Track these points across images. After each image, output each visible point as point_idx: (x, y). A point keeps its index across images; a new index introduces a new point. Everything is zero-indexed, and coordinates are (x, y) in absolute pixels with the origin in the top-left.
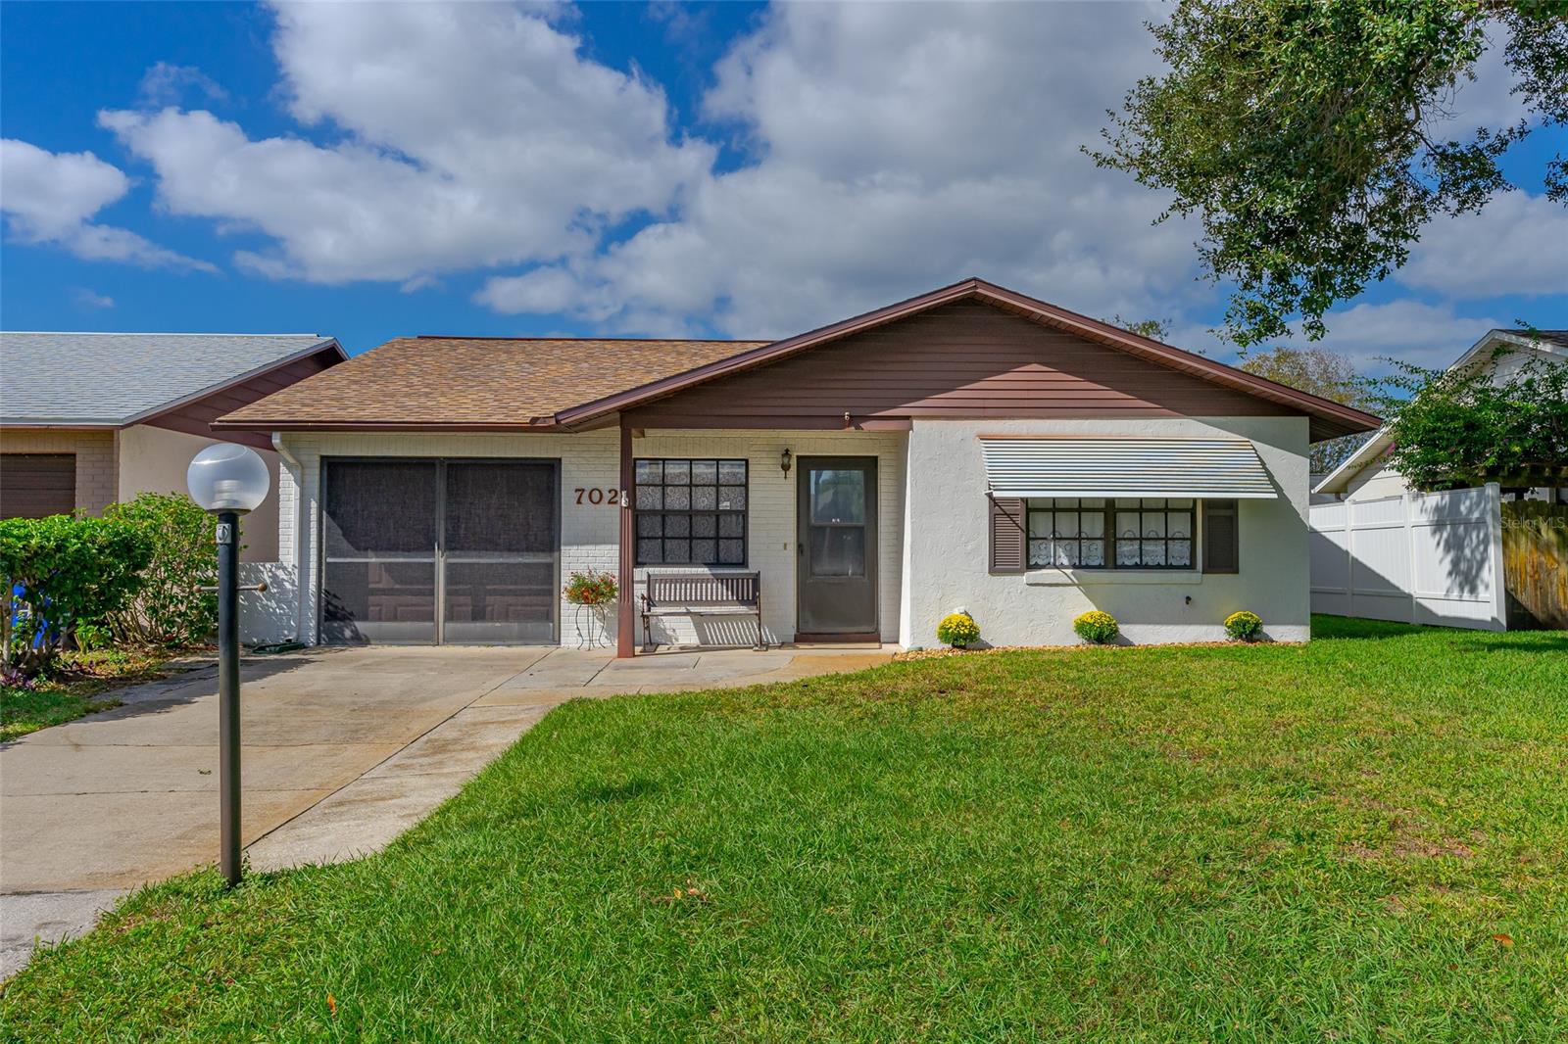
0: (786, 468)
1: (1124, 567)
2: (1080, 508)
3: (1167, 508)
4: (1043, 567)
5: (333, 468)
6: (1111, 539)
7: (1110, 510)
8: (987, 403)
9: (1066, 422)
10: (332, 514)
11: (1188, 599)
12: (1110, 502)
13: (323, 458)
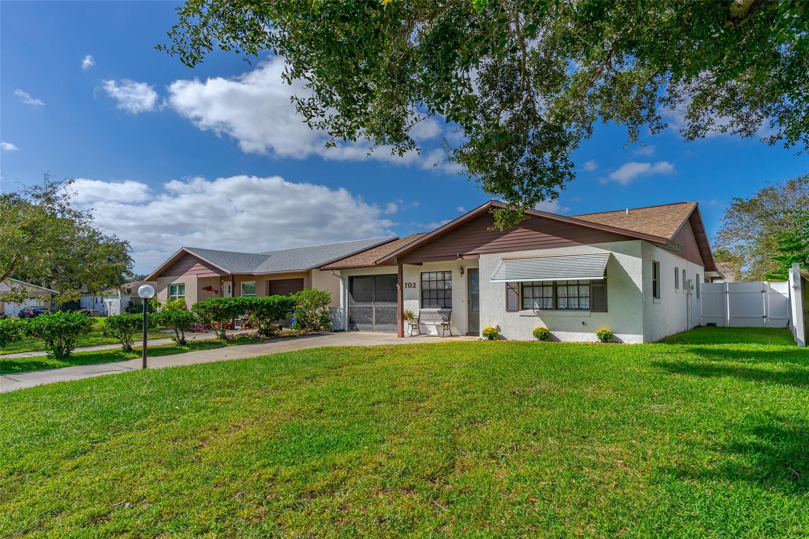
0: (462, 273)
1: (561, 309)
2: (543, 285)
3: (578, 284)
4: (529, 309)
5: (351, 279)
6: (556, 297)
7: (555, 285)
8: (505, 246)
9: (534, 251)
10: (352, 293)
11: (583, 323)
12: (555, 282)
13: (349, 277)
